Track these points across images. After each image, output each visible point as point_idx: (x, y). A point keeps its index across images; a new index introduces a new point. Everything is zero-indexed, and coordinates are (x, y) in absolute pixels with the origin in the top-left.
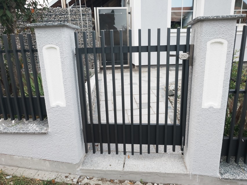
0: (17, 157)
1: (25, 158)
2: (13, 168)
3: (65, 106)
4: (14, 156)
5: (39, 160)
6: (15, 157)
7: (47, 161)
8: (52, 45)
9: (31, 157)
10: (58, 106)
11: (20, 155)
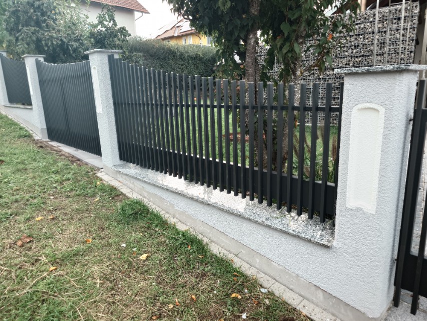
0: (277, 265)
1: (287, 271)
2: (268, 278)
3: (374, 212)
4: (272, 262)
5: (308, 282)
6: (274, 264)
7: (320, 290)
8: (371, 104)
9: (297, 273)
10: (359, 209)
11: (281, 264)
